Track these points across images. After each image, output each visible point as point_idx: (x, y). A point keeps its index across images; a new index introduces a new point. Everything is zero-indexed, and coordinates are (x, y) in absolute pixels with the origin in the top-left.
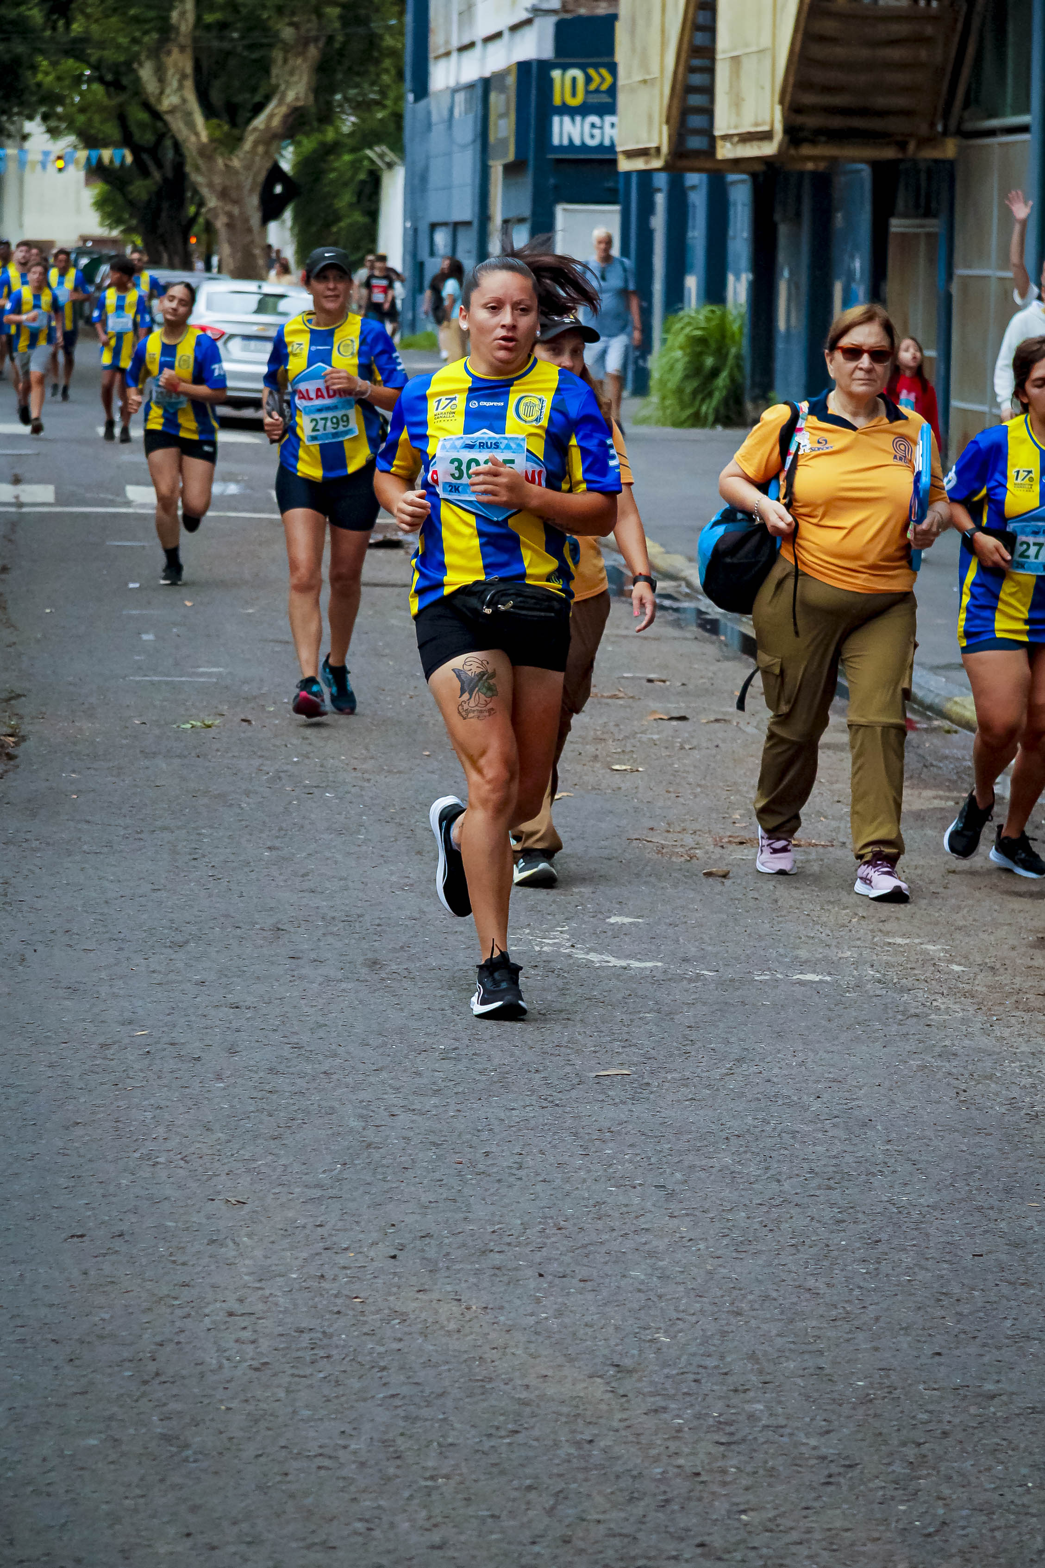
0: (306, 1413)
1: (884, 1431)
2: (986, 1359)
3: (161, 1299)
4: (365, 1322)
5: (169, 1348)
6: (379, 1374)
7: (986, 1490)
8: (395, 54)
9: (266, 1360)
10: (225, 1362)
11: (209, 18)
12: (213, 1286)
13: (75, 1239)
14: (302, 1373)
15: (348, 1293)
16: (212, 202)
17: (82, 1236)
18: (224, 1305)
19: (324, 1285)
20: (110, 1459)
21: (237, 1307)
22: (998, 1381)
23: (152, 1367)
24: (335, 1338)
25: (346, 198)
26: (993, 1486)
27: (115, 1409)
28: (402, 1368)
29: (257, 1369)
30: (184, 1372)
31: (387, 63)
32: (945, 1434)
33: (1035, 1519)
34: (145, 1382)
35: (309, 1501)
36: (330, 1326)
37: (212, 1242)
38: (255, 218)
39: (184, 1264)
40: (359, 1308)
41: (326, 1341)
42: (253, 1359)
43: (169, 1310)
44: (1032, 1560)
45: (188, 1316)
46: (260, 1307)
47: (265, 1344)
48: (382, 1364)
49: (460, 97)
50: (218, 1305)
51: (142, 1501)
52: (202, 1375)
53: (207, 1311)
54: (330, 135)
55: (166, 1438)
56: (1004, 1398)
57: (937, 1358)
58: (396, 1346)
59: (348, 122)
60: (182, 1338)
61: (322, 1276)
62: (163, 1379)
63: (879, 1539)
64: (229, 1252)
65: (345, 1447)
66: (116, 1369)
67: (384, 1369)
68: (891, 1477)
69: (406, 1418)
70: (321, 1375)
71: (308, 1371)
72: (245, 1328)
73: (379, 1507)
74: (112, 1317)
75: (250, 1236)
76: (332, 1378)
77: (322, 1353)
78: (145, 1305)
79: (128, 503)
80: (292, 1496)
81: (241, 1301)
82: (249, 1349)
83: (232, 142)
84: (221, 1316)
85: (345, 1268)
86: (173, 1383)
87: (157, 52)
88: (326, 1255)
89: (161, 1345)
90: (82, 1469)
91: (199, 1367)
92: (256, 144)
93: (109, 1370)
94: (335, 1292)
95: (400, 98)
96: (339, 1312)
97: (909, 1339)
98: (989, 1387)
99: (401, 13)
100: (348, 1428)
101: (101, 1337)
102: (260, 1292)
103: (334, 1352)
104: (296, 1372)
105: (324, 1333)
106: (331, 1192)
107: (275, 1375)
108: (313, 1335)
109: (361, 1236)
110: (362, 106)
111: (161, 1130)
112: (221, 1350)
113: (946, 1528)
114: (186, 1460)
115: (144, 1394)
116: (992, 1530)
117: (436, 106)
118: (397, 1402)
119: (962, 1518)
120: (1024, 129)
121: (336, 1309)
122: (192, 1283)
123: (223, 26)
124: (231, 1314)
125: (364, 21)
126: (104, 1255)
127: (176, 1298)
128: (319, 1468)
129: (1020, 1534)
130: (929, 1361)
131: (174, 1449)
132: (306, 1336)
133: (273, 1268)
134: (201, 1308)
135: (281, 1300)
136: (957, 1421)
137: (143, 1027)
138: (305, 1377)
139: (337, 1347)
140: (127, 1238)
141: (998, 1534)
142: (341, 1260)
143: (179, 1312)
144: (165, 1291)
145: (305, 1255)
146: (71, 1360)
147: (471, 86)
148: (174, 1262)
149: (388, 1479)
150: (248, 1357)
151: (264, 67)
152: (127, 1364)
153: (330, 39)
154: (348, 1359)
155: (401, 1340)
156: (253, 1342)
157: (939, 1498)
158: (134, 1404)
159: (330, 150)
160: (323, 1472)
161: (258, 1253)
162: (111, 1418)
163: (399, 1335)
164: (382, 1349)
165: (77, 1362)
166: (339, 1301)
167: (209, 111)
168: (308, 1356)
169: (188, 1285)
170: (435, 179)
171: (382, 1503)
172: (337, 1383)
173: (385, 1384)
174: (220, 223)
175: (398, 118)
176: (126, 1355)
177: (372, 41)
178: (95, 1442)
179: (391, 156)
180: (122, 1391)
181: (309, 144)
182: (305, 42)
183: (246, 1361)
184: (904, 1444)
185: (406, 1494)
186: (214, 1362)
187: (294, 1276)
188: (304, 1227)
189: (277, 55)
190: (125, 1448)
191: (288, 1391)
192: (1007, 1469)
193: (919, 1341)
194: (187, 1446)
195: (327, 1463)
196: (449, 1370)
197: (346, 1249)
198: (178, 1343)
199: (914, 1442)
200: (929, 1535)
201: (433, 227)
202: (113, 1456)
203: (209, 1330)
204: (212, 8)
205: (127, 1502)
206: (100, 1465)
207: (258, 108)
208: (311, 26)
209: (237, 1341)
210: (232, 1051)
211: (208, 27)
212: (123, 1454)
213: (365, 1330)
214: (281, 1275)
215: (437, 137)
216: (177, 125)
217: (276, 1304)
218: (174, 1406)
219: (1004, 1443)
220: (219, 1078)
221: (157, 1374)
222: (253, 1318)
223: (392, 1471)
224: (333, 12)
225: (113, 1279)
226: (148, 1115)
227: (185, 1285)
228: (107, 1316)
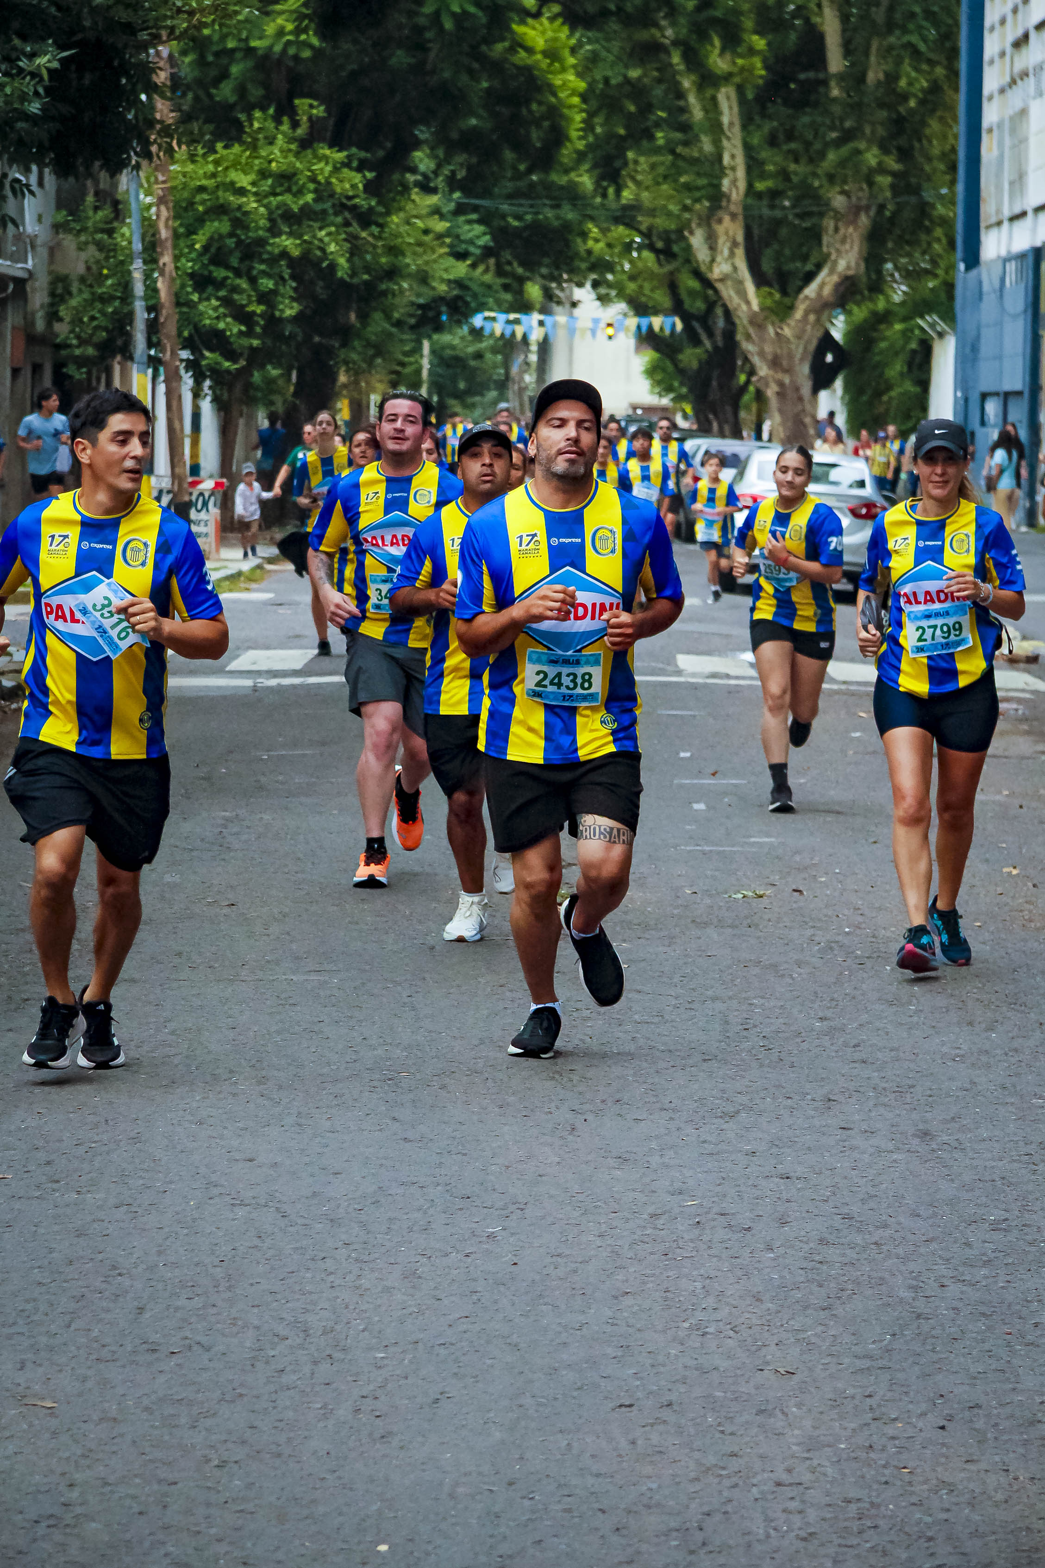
3: (709, 1469)
4: (912, 1493)
5: (718, 1517)
6: (926, 1545)
8: (947, 223)
9: (812, 1530)
10: (772, 1532)
11: (760, 186)
12: (762, 1457)
13: (623, 1409)
14: (849, 1543)
15: (896, 1463)
16: (763, 370)
17: (630, 1406)
18: (771, 1475)
19: (872, 1455)
21: (785, 1477)
23: (699, 1537)
24: (883, 1508)
25: (896, 369)
28: (949, 1538)
29: (804, 1539)
30: (731, 1542)
31: (938, 232)
34: (692, 1552)
36: (878, 1496)
37: (760, 1412)
38: (806, 388)
39: (732, 1434)
40: (907, 1478)
41: (873, 1511)
42: (800, 1529)
43: (716, 1480)
45: (736, 1486)
46: (807, 1477)
47: (812, 1515)
48: (929, 1534)
49: (1011, 267)
50: (766, 1475)
52: (749, 1545)
53: (755, 1481)
54: (881, 304)
58: (945, 1516)
59: (899, 292)
60: (729, 1508)
61: (871, 1447)
62: (710, 1548)
64: (778, 1422)
66: (663, 1538)
67: (930, 1539)
70: (868, 1545)
71: (855, 1542)
72: (792, 1498)
74: (660, 1487)
75: (799, 1406)
76: (880, 1548)
77: (869, 1524)
78: (693, 1475)
79: (679, 673)
81: (789, 1471)
82: (797, 1520)
83: (783, 311)
84: (769, 1487)
85: (893, 1438)
86: (719, 1552)
87: (708, 220)
88: (874, 1425)
89: (708, 1515)
91: (747, 1538)
92: (807, 313)
93: (656, 1540)
94: (883, 1462)
95: (952, 267)
96: (886, 1483)
99: (953, 182)
101: (649, 1507)
102: (808, 1462)
103: (881, 1523)
104: (843, 1542)
105: (872, 1504)
106: (880, 1363)
107: (822, 1545)
108: (859, 1505)
109: (911, 1406)
110: (912, 276)
111: (711, 1301)
112: (768, 1520)
117: (988, 275)
121: (884, 1479)
122: (741, 1453)
123: (774, 195)
124: (779, 1484)
125: (916, 191)
126: (652, 1425)
127: (724, 1468)
132: (853, 1507)
133: (822, 1438)
134: (748, 1478)
135: (829, 1471)
137: (693, 1197)
138: (851, 1546)
139: (884, 1517)
140: (675, 1408)
142: (890, 1431)
143: (727, 1482)
144: (711, 1460)
145: (853, 1425)
146: (618, 1530)
147: (1022, 256)
148: (722, 1432)
150: (796, 1527)
151: (815, 235)
152: (675, 1534)
153: (882, 207)
154: (895, 1529)
155: (948, 1510)
156: (800, 1512)
159: (882, 318)
161: (808, 1423)
163: (947, 1506)
164: (929, 1519)
165: (624, 1532)
166: (887, 1472)
167: (760, 280)
168: (855, 1526)
169: (736, 1455)
170: (986, 349)
172: (885, 1553)
173: (932, 1554)
174: (771, 392)
175: (949, 287)
176: (673, 1524)
177: (924, 209)
179: (942, 326)
180: (669, 1561)
181: (860, 313)
182: (857, 210)
183: (792, 1531)
186: (761, 1531)
187: (843, 1446)
188: (853, 1398)
189: (829, 223)
191: (835, 1561)
196: (996, 1541)
197: (895, 1419)
198: (726, 1513)
201: (984, 396)
203: (756, 1500)
204: (763, 176)
207: (809, 277)
208: (862, 194)
209: (784, 1511)
210: (783, 1221)
211: (759, 196)
213: (914, 1499)
214: (829, 1446)
215: (988, 309)
216: (728, 293)
217: (825, 1475)
220: (769, 1248)
221: (704, 1544)
222: (801, 1488)
224: (884, 181)
225: (661, 1449)
226: (699, 1285)
227: (734, 1455)
228: (654, 1486)
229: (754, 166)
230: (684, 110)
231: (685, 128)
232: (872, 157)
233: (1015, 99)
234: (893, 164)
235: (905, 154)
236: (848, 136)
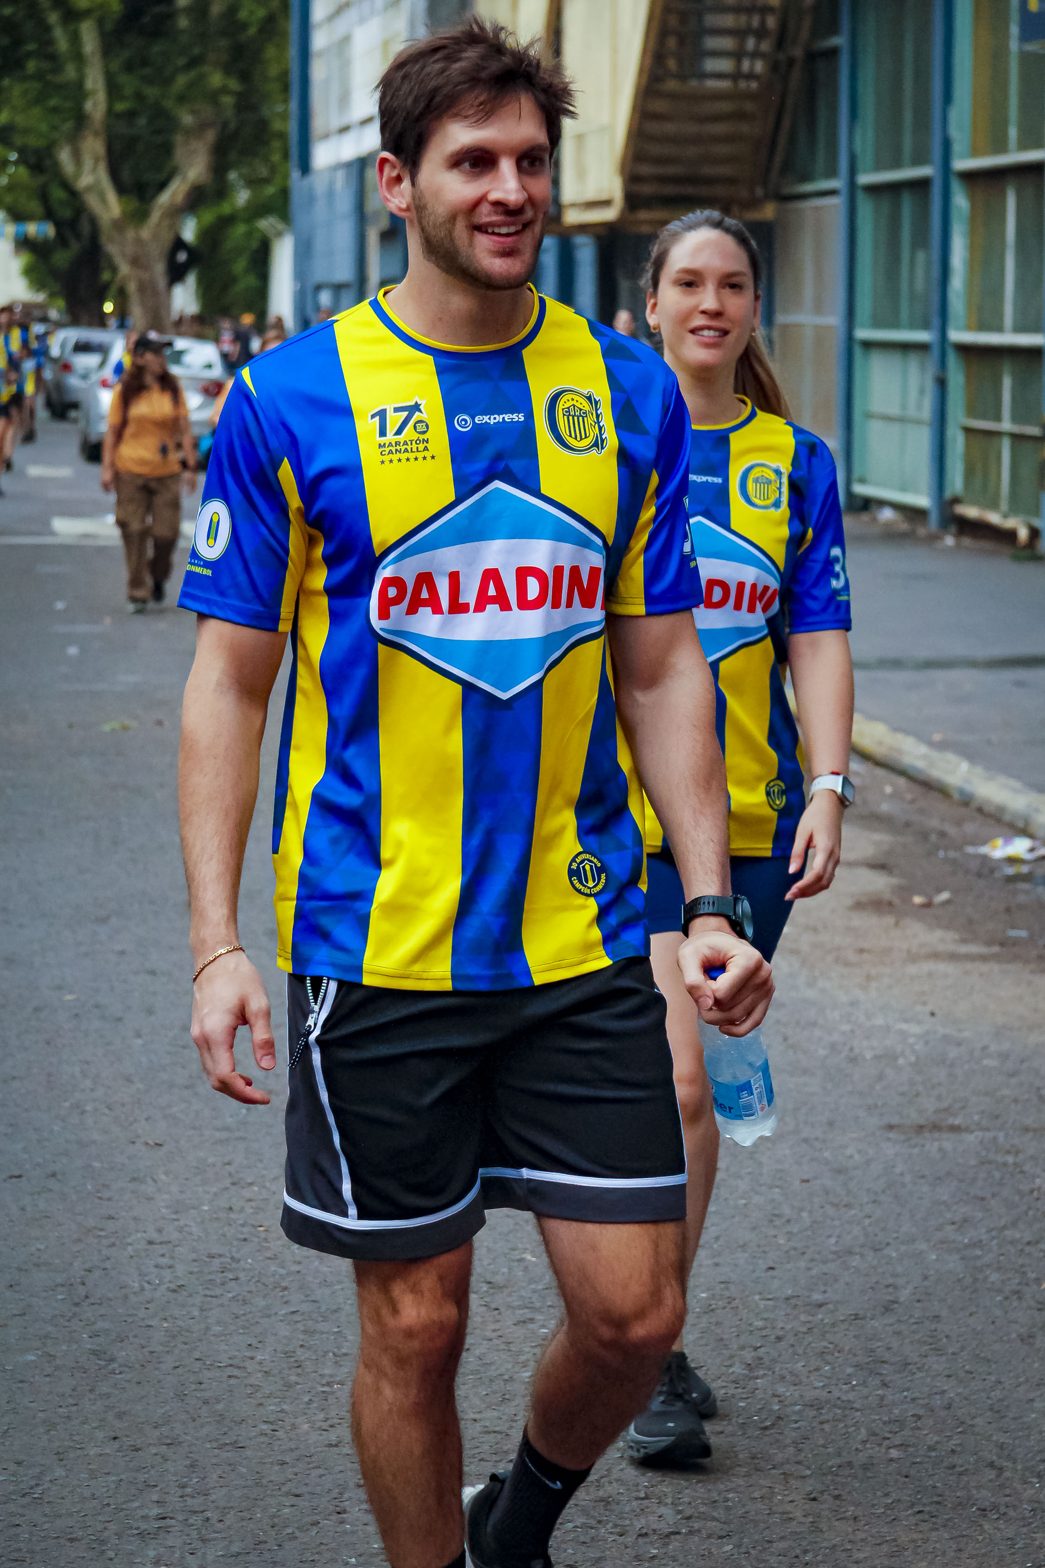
0: (217, 1329)
1: (725, 1337)
2: (814, 1272)
3: (89, 1231)
4: (268, 1248)
5: (97, 1273)
6: (281, 1294)
7: (815, 1388)
8: (282, 136)
9: (182, 1283)
10: (146, 1285)
11: (120, 107)
12: (135, 1219)
13: (14, 1180)
14: (212, 1293)
15: (253, 1222)
16: (124, 269)
17: (20, 1176)
18: (144, 1234)
19: (232, 1216)
20: (46, 1373)
21: (155, 1236)
22: (825, 1292)
23: (81, 1291)
24: (242, 1262)
25: (240, 266)
26: (821, 1384)
27: (50, 1328)
28: (301, 1288)
29: (174, 1291)
30: (110, 1295)
31: (276, 144)
32: (779, 1339)
33: (858, 1413)
34: (77, 1304)
35: (220, 1407)
36: (238, 1251)
37: (134, 1179)
38: (161, 281)
39: (109, 1199)
40: (263, 1235)
41: (234, 1265)
42: (170, 1282)
43: (96, 1241)
44: (857, 1449)
45: (113, 1245)
46: (175, 1236)
47: (180, 1269)
48: (284, 1284)
49: (340, 175)
50: (139, 1235)
51: (74, 1409)
52: (126, 1297)
53: (129, 1240)
54: (226, 208)
55: (94, 1352)
56: (830, 1306)
57: (771, 1273)
58: (296, 1268)
59: (242, 197)
60: (108, 1265)
61: (231, 1209)
62: (92, 1300)
63: (722, 1432)
64: (149, 1188)
65: (252, 1358)
66: (51, 1293)
67: (285, 1289)
68: (732, 1378)
69: (305, 1332)
70: (230, 1295)
71: (218, 1291)
72: (163, 1255)
73: (282, 1411)
74: (47, 1247)
75: (166, 1173)
76: (240, 1297)
77: (231, 1276)
78: (75, 1236)
79: (52, 533)
80: (206, 1402)
81: (160, 1231)
82: (167, 1274)
83: (140, 216)
84: (143, 1245)
85: (250, 1200)
86: (101, 1304)
87: (74, 138)
88: (234, 1188)
89: (90, 1271)
90: (22, 1382)
91: (123, 1290)
92: (162, 217)
93: (44, 1294)
94: (241, 1222)
95: (286, 176)
96: (245, 1240)
97: (746, 1255)
98: (817, 1297)
99: (286, 101)
100: (254, 1342)
101: (37, 1265)
102: (176, 1223)
103: (241, 1275)
104: (208, 1292)
105: (232, 1258)
106: (237, 1134)
107: (191, 1296)
108: (222, 1260)
109: (265, 1172)
110: (253, 183)
111: (88, 1083)
112: (142, 1275)
113: (780, 1422)
114: (113, 1372)
115: (75, 1315)
116: (822, 1423)
117: (318, 182)
118: (297, 1317)
119: (795, 1413)
120: (832, 193)
121: (242, 1237)
122: (117, 1216)
123: (131, 115)
124: (150, 1243)
125: (253, 108)
126: (39, 1193)
127: (102, 1230)
128: (230, 1377)
129: (846, 1426)
130: (763, 1275)
131: (102, 1363)
132: (217, 1261)
133: (188, 1202)
134: (124, 1237)
135: (194, 1229)
136: (789, 1327)
137: (71, 992)
138: (216, 1297)
139: (244, 1270)
140: (60, 1177)
141: (827, 1427)
142: (247, 1193)
143: (105, 1242)
144: (91, 1222)
145: (214, 1190)
146: (11, 1286)
147: (348, 165)
148: (100, 1198)
149: (289, 1386)
150: (166, 1280)
151: (167, 150)
152: (60, 1289)
153: (225, 125)
154: (254, 1280)
155: (300, 1263)
156: (170, 1267)
157: (774, 1395)
158: (67, 1324)
159: (226, 222)
160: (233, 1381)
161: (174, 1189)
162: (47, 1336)
163: (298, 1259)
164: (283, 1271)
165: (17, 1288)
166: (245, 1230)
167: (121, 189)
168: (218, 1278)
169: (113, 1218)
170: (319, 245)
171: (285, 1407)
172: (245, 1302)
173: (286, 1302)
174: (132, 287)
175: (285, 193)
176: (59, 1280)
177: (262, 126)
178: (33, 1358)
179: (280, 226)
180: (57, 1312)
181: (209, 216)
182: (201, 127)
183: (164, 1284)
184: (742, 1348)
185: (306, 1399)
186: (136, 1285)
187: (206, 1208)
188: (214, 1165)
189: (179, 139)
190: (58, 1362)
191: (202, 1310)
192: (833, 1369)
193: (755, 1257)
194: (112, 1360)
195: (236, 1372)
196: (342, 1289)
197: (251, 1184)
198: (105, 1269)
199: (751, 1346)
200: (766, 1428)
201: (318, 288)
202: (49, 1370)
203: (131, 1257)
204: (122, 98)
205: (61, 1410)
206: (37, 1378)
207: (162, 185)
208: (207, 111)
209: (157, 1266)
210: (150, 1012)
211: (119, 116)
212: (57, 1368)
213: (268, 1255)
214: (194, 1208)
215: (320, 210)
216: (92, 202)
217: (191, 1234)
218: (100, 1325)
219: (831, 1346)
220: (139, 1035)
221: (87, 1297)
222: (170, 1245)
223: (293, 1378)
224: (228, 100)
225: (47, 1214)
226: (77, 1070)
227: (111, 1218)
228: (42, 1247)
229: (113, 90)
230: (51, 42)
231: (53, 57)
232: (216, 79)
233: (341, 26)
234: (234, 84)
235: (245, 77)
236: (194, 62)
